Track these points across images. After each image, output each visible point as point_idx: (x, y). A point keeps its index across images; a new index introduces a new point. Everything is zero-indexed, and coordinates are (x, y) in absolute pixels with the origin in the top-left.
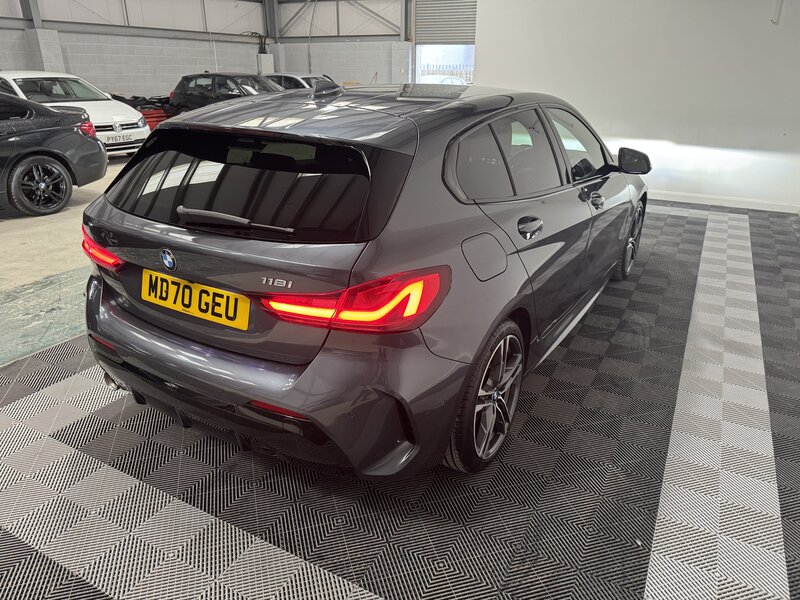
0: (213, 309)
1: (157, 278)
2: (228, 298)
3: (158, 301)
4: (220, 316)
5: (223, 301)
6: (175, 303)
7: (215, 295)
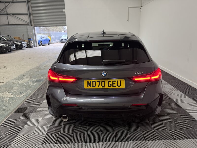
0: (113, 85)
1: (91, 81)
2: (118, 81)
3: (92, 88)
4: (116, 86)
5: (116, 82)
6: (99, 86)
7: (113, 81)
